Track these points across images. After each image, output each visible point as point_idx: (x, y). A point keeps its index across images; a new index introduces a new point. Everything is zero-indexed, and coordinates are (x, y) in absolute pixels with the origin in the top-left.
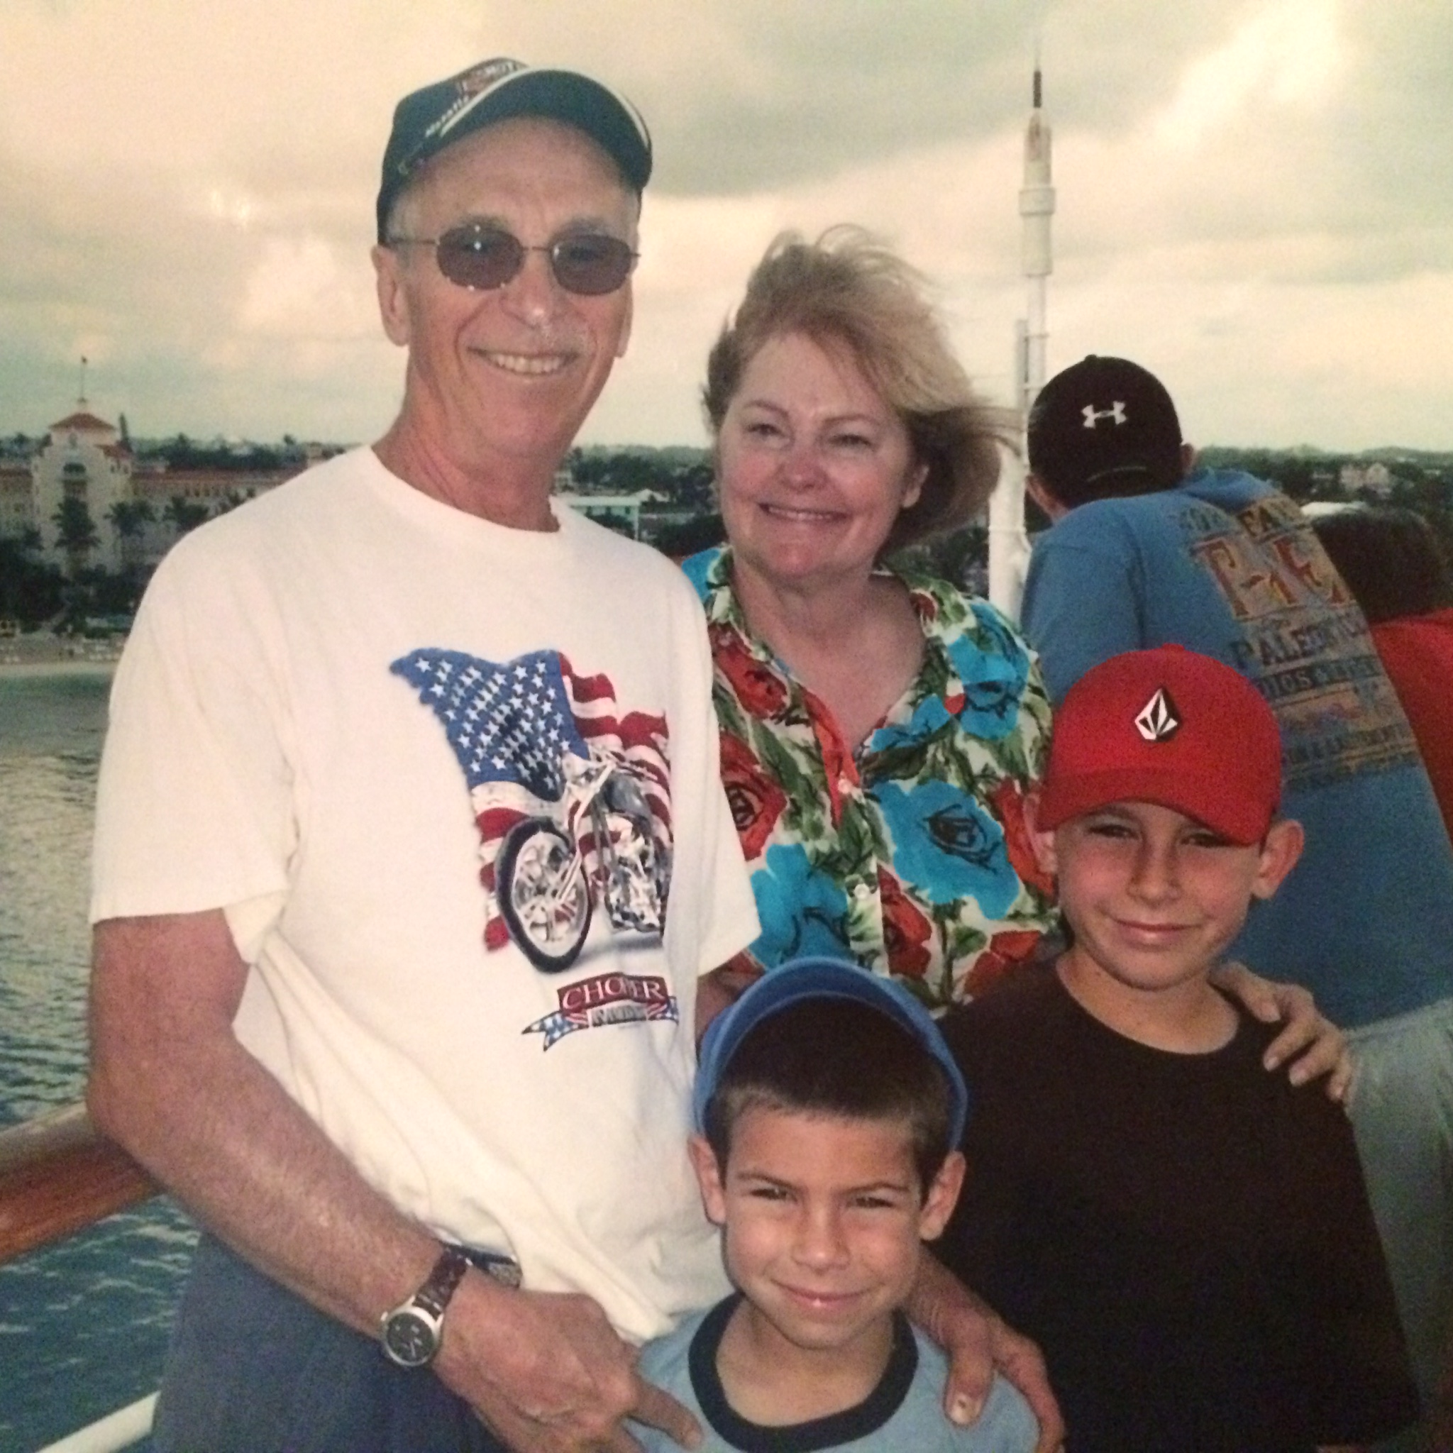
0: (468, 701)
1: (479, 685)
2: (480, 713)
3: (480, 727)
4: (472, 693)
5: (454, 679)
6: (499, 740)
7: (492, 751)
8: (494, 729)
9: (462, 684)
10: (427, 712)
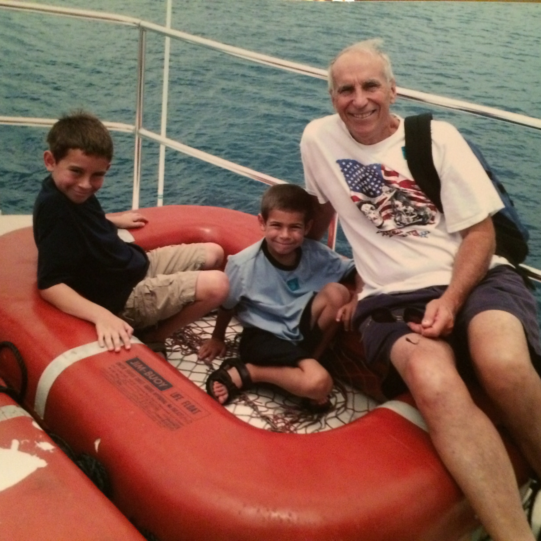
0: (354, 173)
1: (358, 169)
2: (356, 176)
3: (355, 179)
4: (356, 171)
5: (351, 167)
6: (359, 183)
7: (357, 185)
8: (359, 180)
9: (353, 168)
10: (342, 173)
